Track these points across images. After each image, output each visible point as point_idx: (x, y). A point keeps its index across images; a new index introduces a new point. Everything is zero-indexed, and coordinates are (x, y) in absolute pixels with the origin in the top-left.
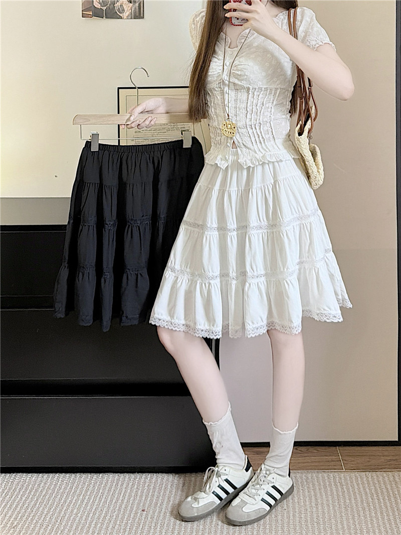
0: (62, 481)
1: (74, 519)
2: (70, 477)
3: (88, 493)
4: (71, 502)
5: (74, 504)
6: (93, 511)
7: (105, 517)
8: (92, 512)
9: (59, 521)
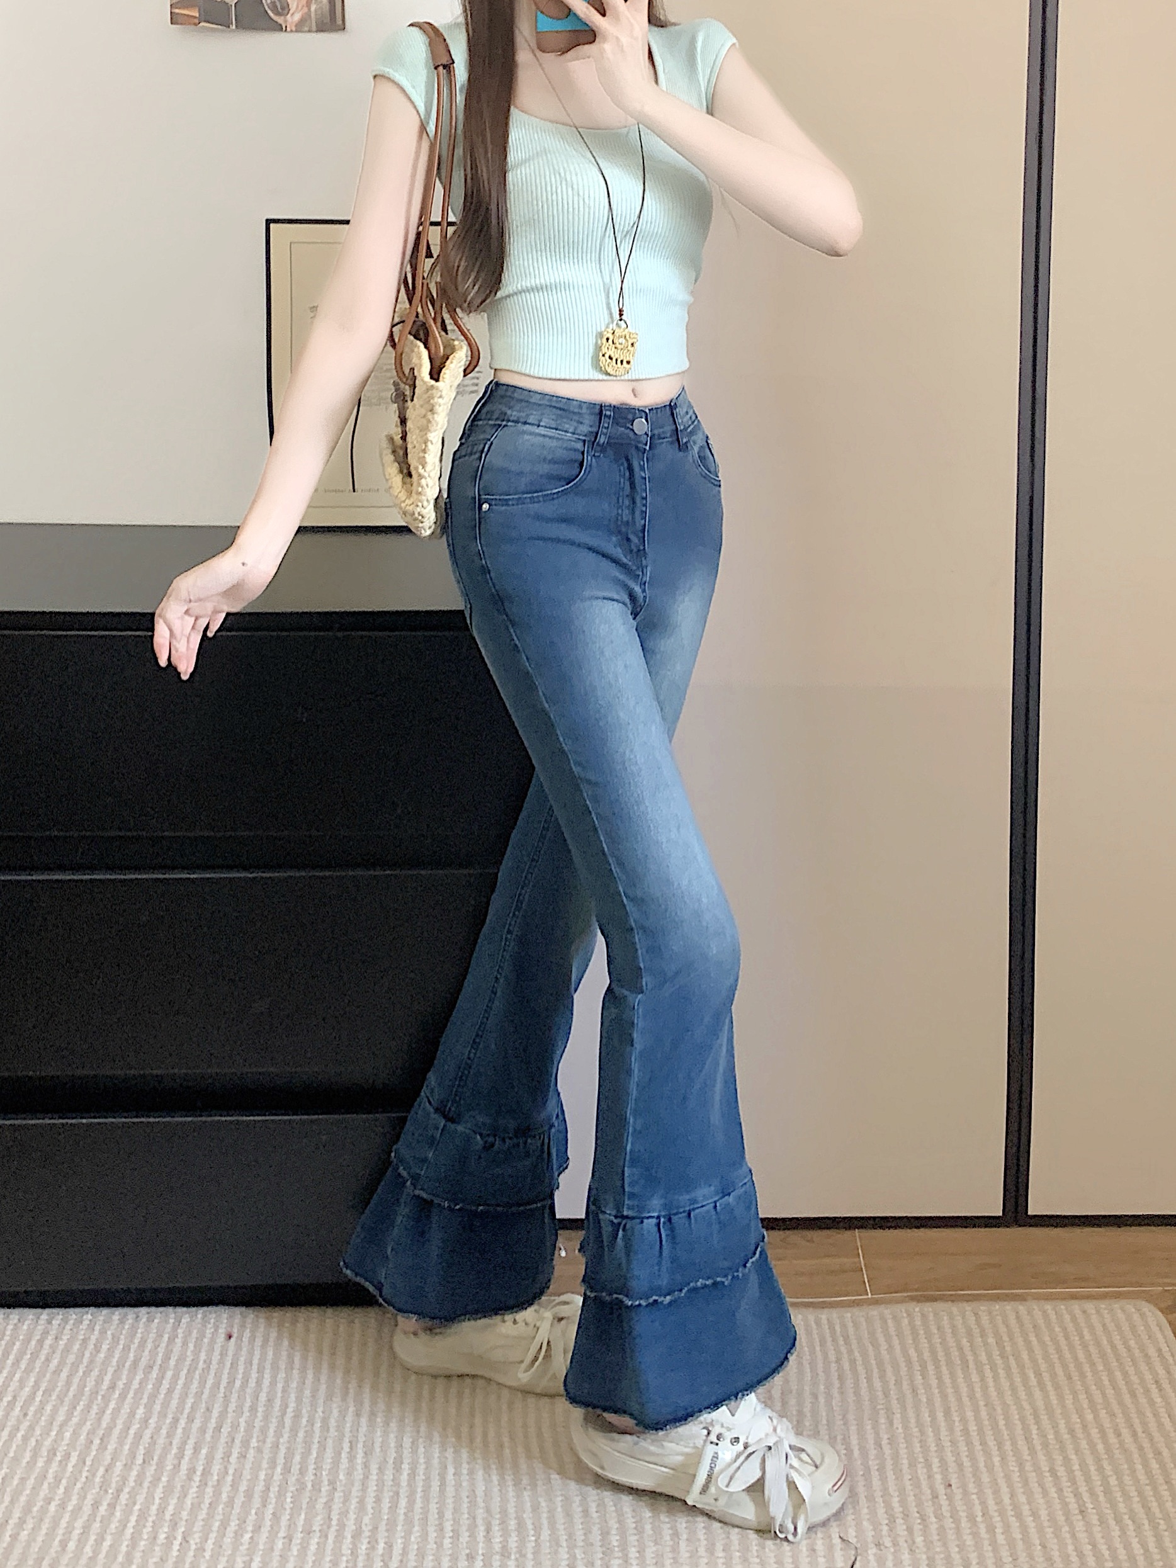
0: (103, 1332)
1: (139, 1436)
2: (122, 1322)
3: (172, 1362)
4: (128, 1386)
5: (135, 1394)
6: (187, 1411)
7: (218, 1428)
8: (185, 1416)
9: (97, 1441)
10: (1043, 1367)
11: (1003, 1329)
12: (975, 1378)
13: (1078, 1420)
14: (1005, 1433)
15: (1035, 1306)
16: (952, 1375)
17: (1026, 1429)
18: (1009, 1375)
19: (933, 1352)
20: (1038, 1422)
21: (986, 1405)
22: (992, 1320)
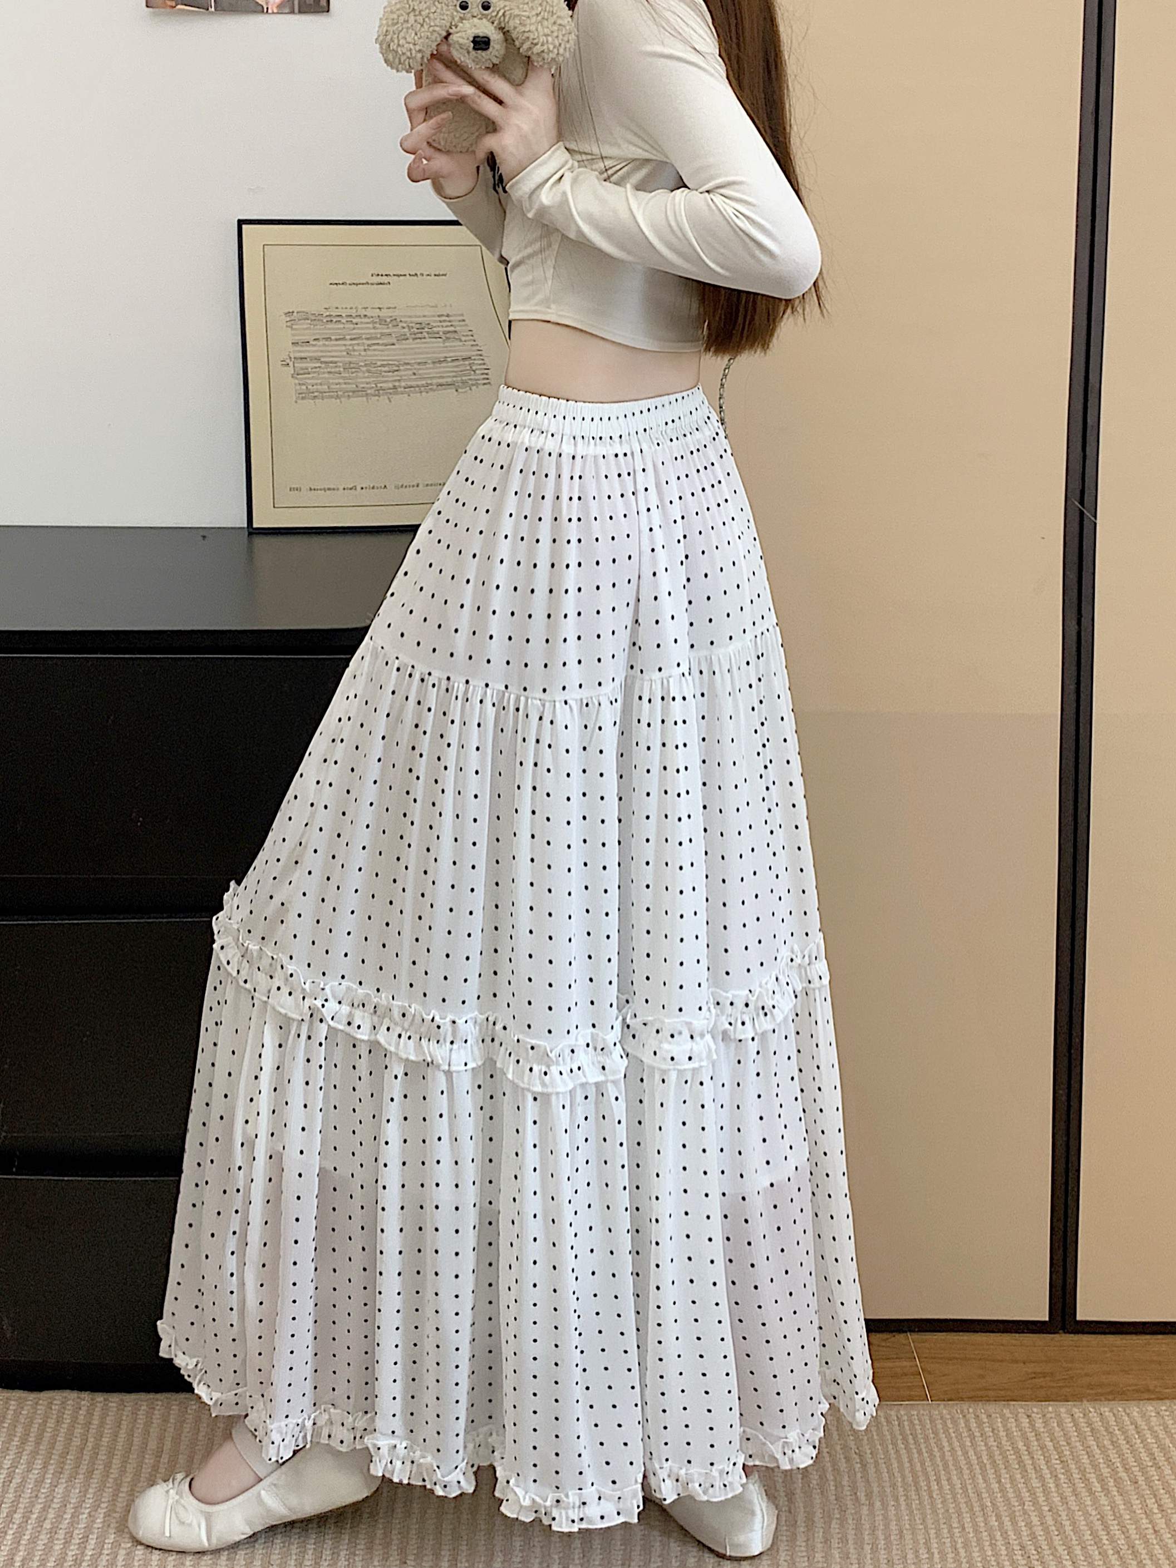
10: (1106, 1471)
11: (1058, 1433)
12: (1035, 1483)
13: (1150, 1526)
14: (1074, 1538)
15: (1090, 1407)
16: (1012, 1480)
17: (1094, 1533)
18: (1070, 1480)
19: (991, 1456)
20: (1107, 1528)
21: (1049, 1511)
22: (1046, 1423)
